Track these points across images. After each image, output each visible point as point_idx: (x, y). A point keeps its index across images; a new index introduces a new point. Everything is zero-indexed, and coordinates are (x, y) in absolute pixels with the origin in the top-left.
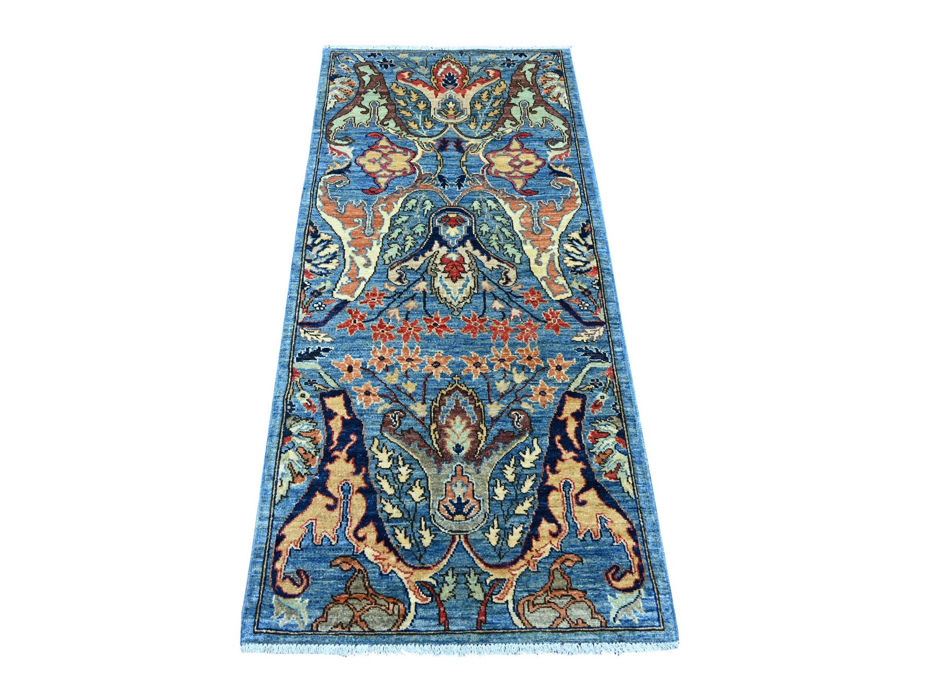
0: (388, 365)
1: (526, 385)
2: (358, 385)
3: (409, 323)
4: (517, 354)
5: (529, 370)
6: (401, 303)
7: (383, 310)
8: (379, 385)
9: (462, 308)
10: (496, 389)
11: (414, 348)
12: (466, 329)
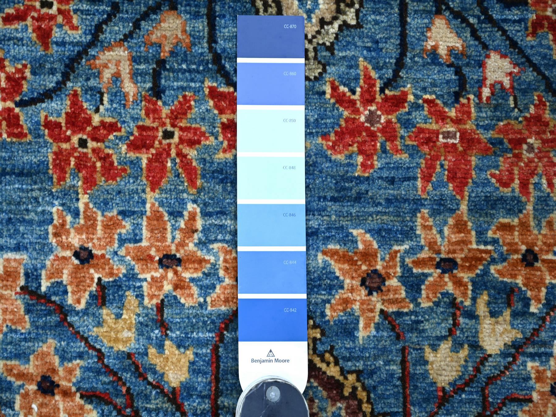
0: (105, 280)
1: (515, 359)
2: (17, 356)
3: (165, 111)
4: (494, 242)
5: (526, 303)
6: (137, 26)
7: (79, 55)
8: (80, 356)
9: (331, 49)
10: (425, 375)
11: (180, 214)
12: (340, 135)
